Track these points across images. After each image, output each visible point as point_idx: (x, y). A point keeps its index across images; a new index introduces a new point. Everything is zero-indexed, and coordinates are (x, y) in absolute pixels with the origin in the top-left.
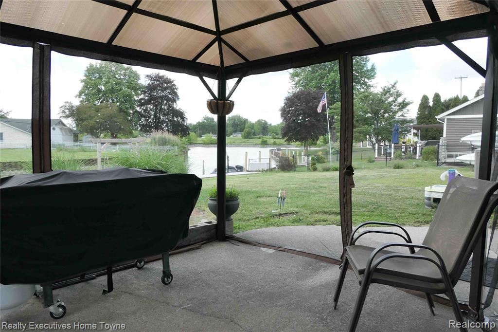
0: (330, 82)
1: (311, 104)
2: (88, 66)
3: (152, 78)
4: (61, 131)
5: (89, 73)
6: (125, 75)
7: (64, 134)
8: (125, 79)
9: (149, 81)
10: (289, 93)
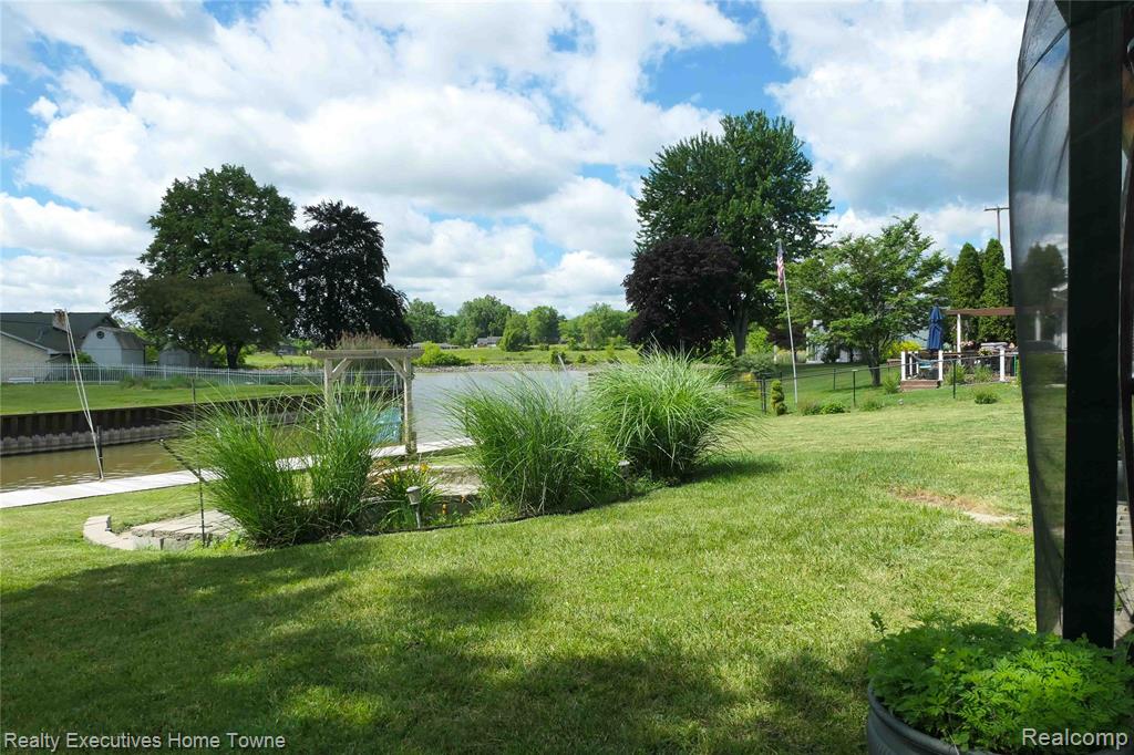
0: (732, 219)
1: (696, 270)
2: (172, 188)
3: (321, 213)
4: (119, 340)
5: (172, 204)
6: (259, 207)
7: (126, 347)
8: (259, 217)
9: (315, 222)
10: (639, 244)
